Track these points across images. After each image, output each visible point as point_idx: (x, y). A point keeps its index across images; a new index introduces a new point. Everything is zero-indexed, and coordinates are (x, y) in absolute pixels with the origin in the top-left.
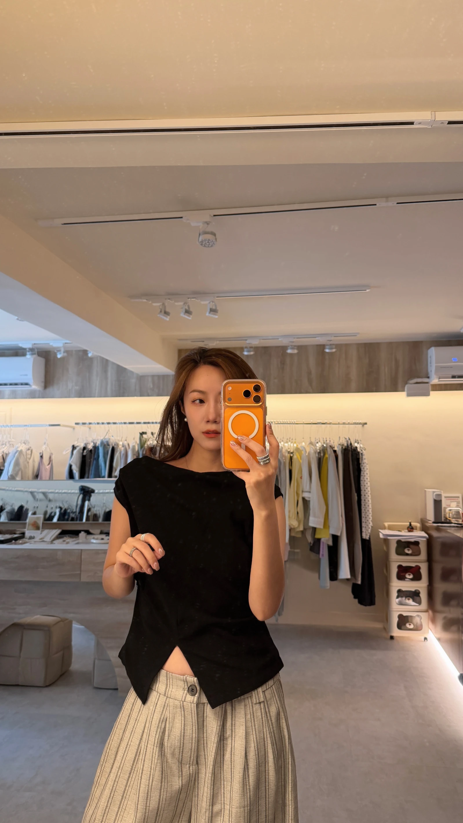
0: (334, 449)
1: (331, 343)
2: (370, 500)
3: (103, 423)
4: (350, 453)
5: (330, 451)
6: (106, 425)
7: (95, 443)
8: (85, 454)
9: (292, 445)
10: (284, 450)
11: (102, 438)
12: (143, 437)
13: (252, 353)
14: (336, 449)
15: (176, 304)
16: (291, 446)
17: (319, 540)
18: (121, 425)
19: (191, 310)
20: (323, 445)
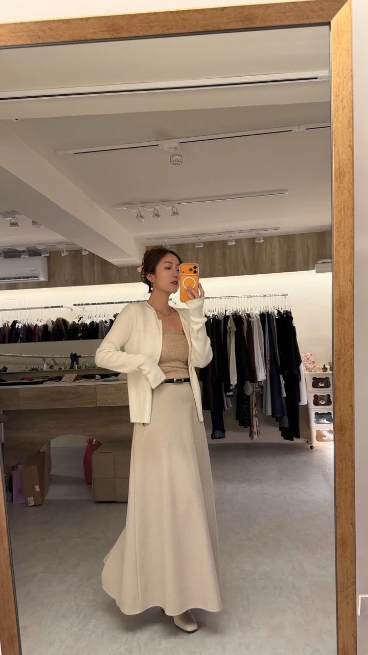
1: (259, 236)
15: (149, 210)
19: (159, 213)
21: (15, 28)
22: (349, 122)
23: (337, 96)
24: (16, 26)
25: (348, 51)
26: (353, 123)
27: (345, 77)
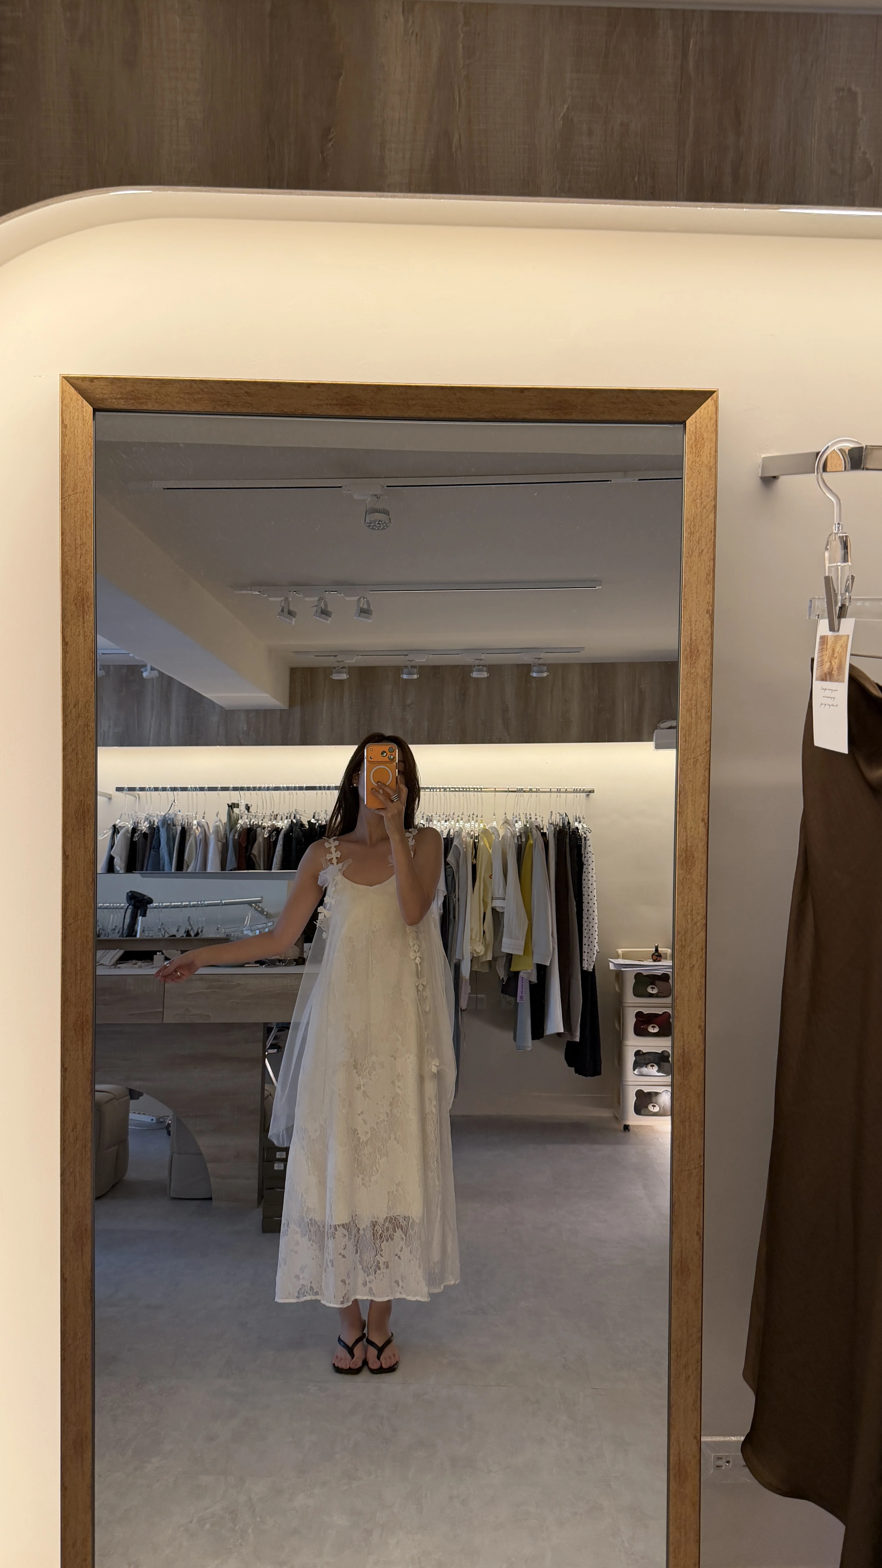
0: (542, 831)
1: (540, 662)
2: (596, 910)
3: (164, 789)
4: (568, 836)
5: (536, 834)
6: (170, 793)
7: (152, 821)
8: (136, 839)
9: (477, 825)
10: (463, 834)
11: (164, 814)
12: (233, 812)
13: (415, 677)
14: (544, 831)
15: (307, 599)
16: (474, 826)
17: (517, 974)
18: (195, 793)
19: (329, 609)
20: (526, 825)
21: (191, 387)
22: (708, 575)
23: (692, 533)
24: (194, 385)
25: (710, 470)
26: (714, 577)
27: (705, 507)
